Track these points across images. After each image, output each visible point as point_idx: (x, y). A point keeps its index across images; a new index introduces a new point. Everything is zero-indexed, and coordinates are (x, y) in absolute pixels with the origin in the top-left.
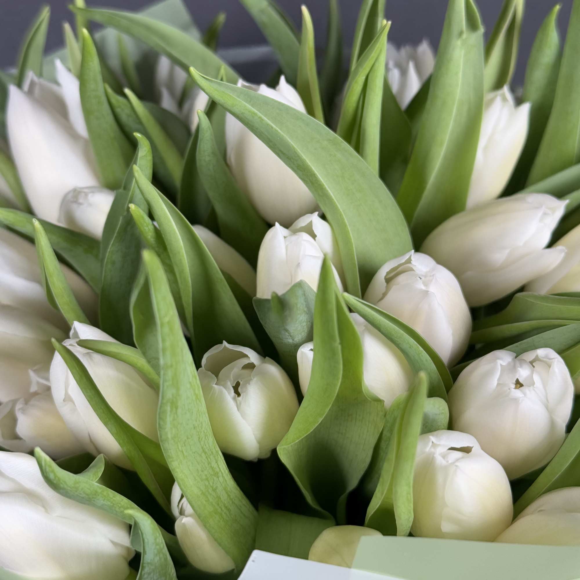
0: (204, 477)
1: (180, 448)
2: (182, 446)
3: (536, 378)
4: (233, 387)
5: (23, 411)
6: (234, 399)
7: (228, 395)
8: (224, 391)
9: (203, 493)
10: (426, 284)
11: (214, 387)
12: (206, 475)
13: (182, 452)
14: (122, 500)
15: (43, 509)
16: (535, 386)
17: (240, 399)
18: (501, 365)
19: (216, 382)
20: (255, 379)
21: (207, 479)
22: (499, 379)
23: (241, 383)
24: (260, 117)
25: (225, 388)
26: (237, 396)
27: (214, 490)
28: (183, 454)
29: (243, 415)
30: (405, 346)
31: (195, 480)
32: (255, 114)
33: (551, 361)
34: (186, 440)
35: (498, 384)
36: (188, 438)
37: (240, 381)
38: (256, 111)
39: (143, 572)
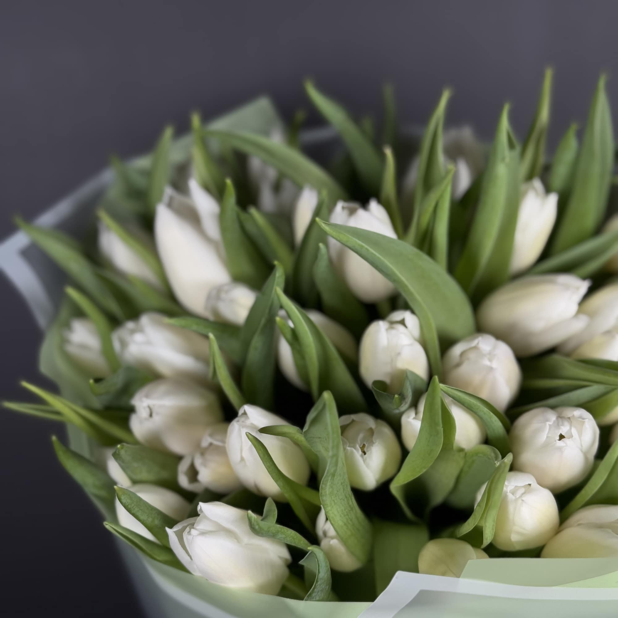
0: (346, 514)
1: (333, 499)
2: (334, 498)
3: (574, 431)
4: (360, 448)
5: (204, 464)
6: (362, 456)
7: (358, 454)
8: (354, 451)
9: (345, 524)
10: (490, 360)
11: (347, 449)
12: (347, 512)
13: (334, 501)
14: (291, 533)
15: (236, 541)
16: (573, 438)
17: (366, 456)
18: (549, 424)
19: (349, 445)
20: (377, 444)
21: (347, 515)
22: (548, 434)
23: (366, 445)
24: (366, 249)
25: (355, 449)
26: (363, 454)
27: (351, 520)
28: (334, 502)
29: (368, 466)
30: (481, 414)
31: (341, 516)
32: (362, 246)
33: (584, 420)
34: (336, 493)
35: (547, 437)
36: (338, 491)
37: (365, 444)
38: (364, 244)
39: (316, 585)
